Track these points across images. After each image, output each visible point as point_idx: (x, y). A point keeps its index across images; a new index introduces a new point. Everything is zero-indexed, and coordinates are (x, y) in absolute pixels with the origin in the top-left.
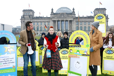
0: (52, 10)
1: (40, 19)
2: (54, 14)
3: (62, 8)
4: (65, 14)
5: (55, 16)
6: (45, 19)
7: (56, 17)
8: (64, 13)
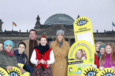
0: (38, 18)
1: (14, 36)
2: (42, 27)
3: (56, 15)
4: (62, 26)
5: (43, 30)
6: (23, 36)
7: (45, 33)
8: (60, 25)
